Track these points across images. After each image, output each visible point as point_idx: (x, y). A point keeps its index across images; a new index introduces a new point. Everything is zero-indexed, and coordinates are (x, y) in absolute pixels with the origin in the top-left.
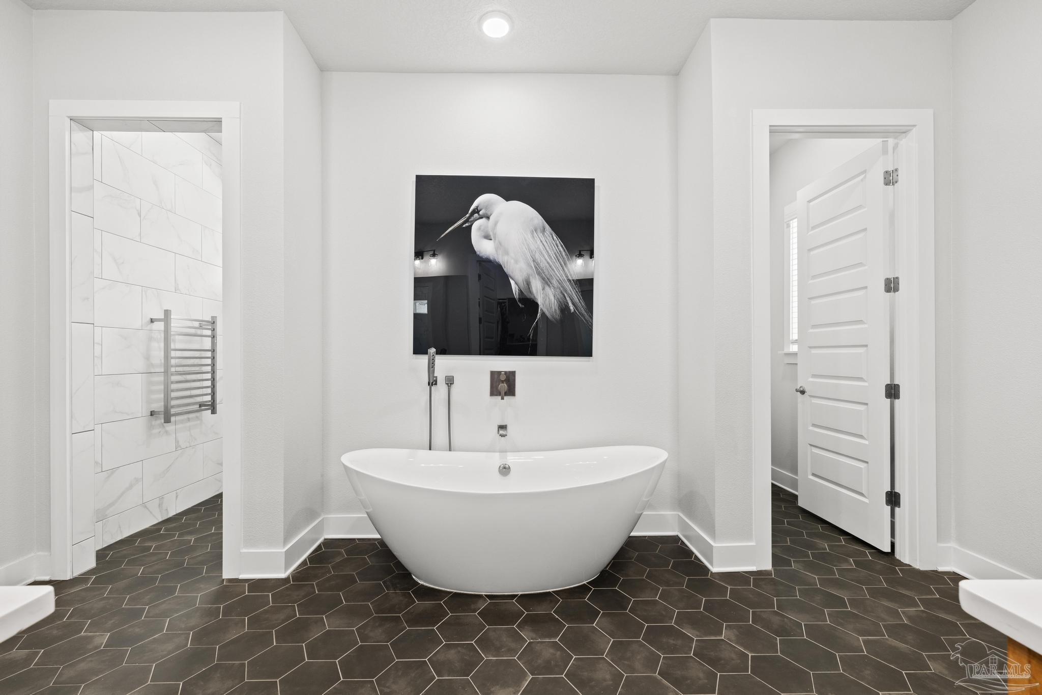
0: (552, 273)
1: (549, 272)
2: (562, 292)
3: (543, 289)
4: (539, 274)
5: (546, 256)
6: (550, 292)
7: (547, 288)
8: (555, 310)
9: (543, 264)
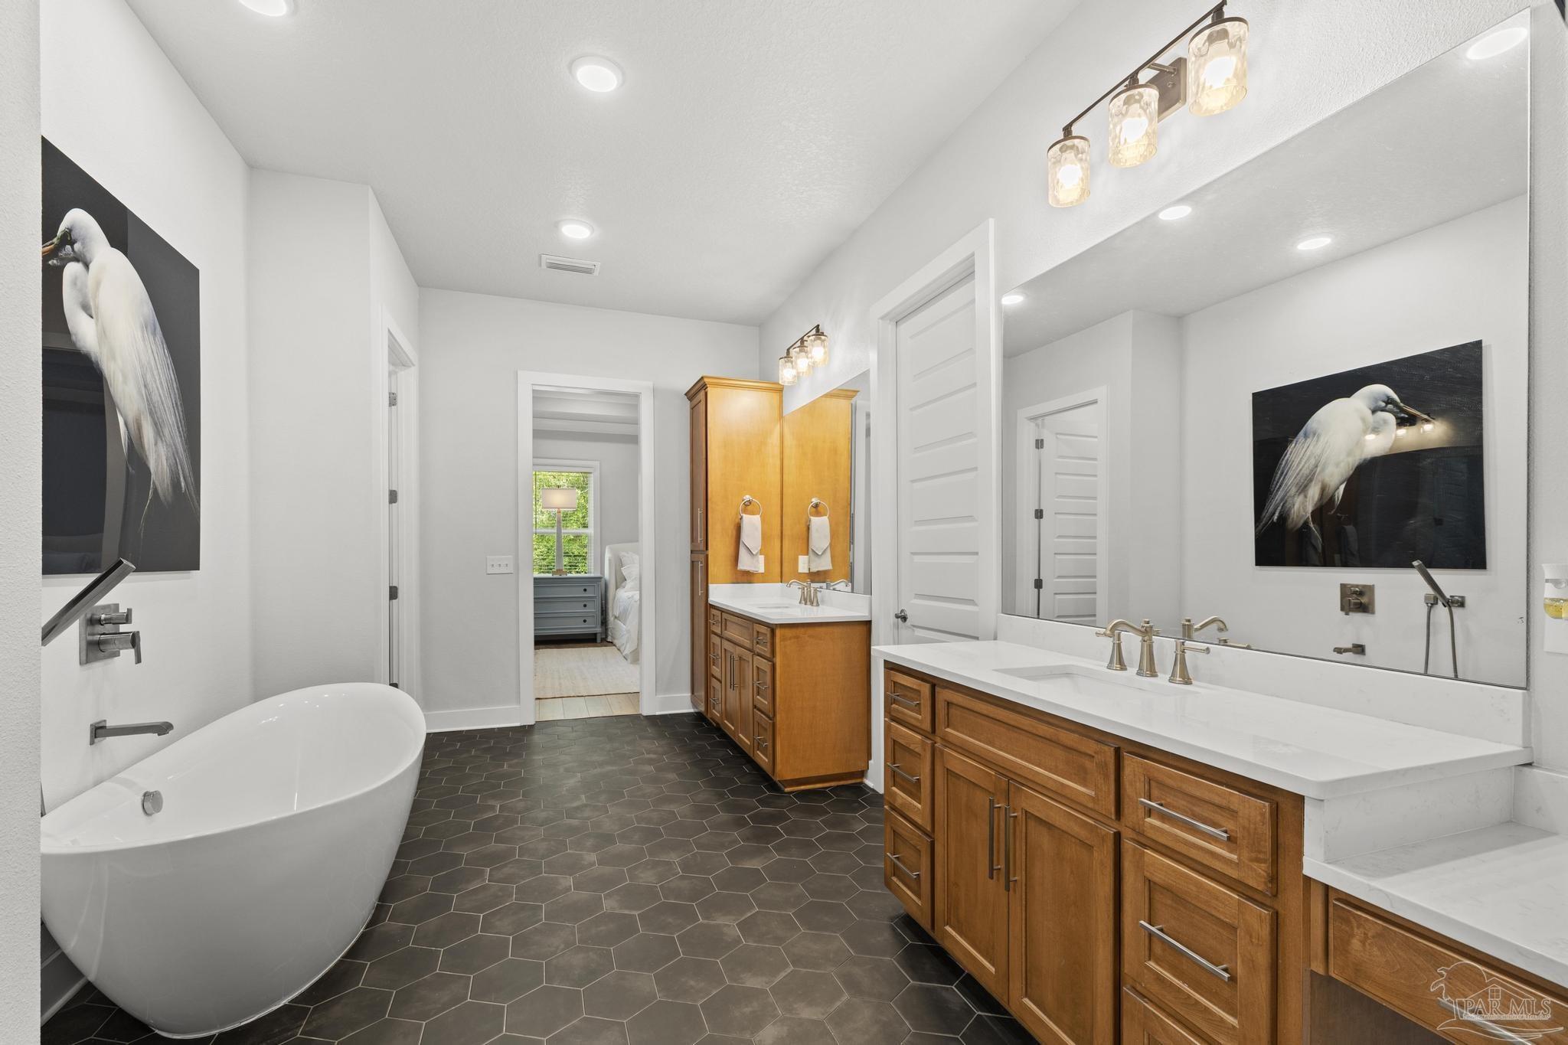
0: (164, 417)
1: (161, 414)
2: (173, 454)
3: (156, 444)
4: (151, 413)
5: (158, 382)
6: (163, 450)
7: (160, 443)
8: (168, 485)
9: (155, 398)
